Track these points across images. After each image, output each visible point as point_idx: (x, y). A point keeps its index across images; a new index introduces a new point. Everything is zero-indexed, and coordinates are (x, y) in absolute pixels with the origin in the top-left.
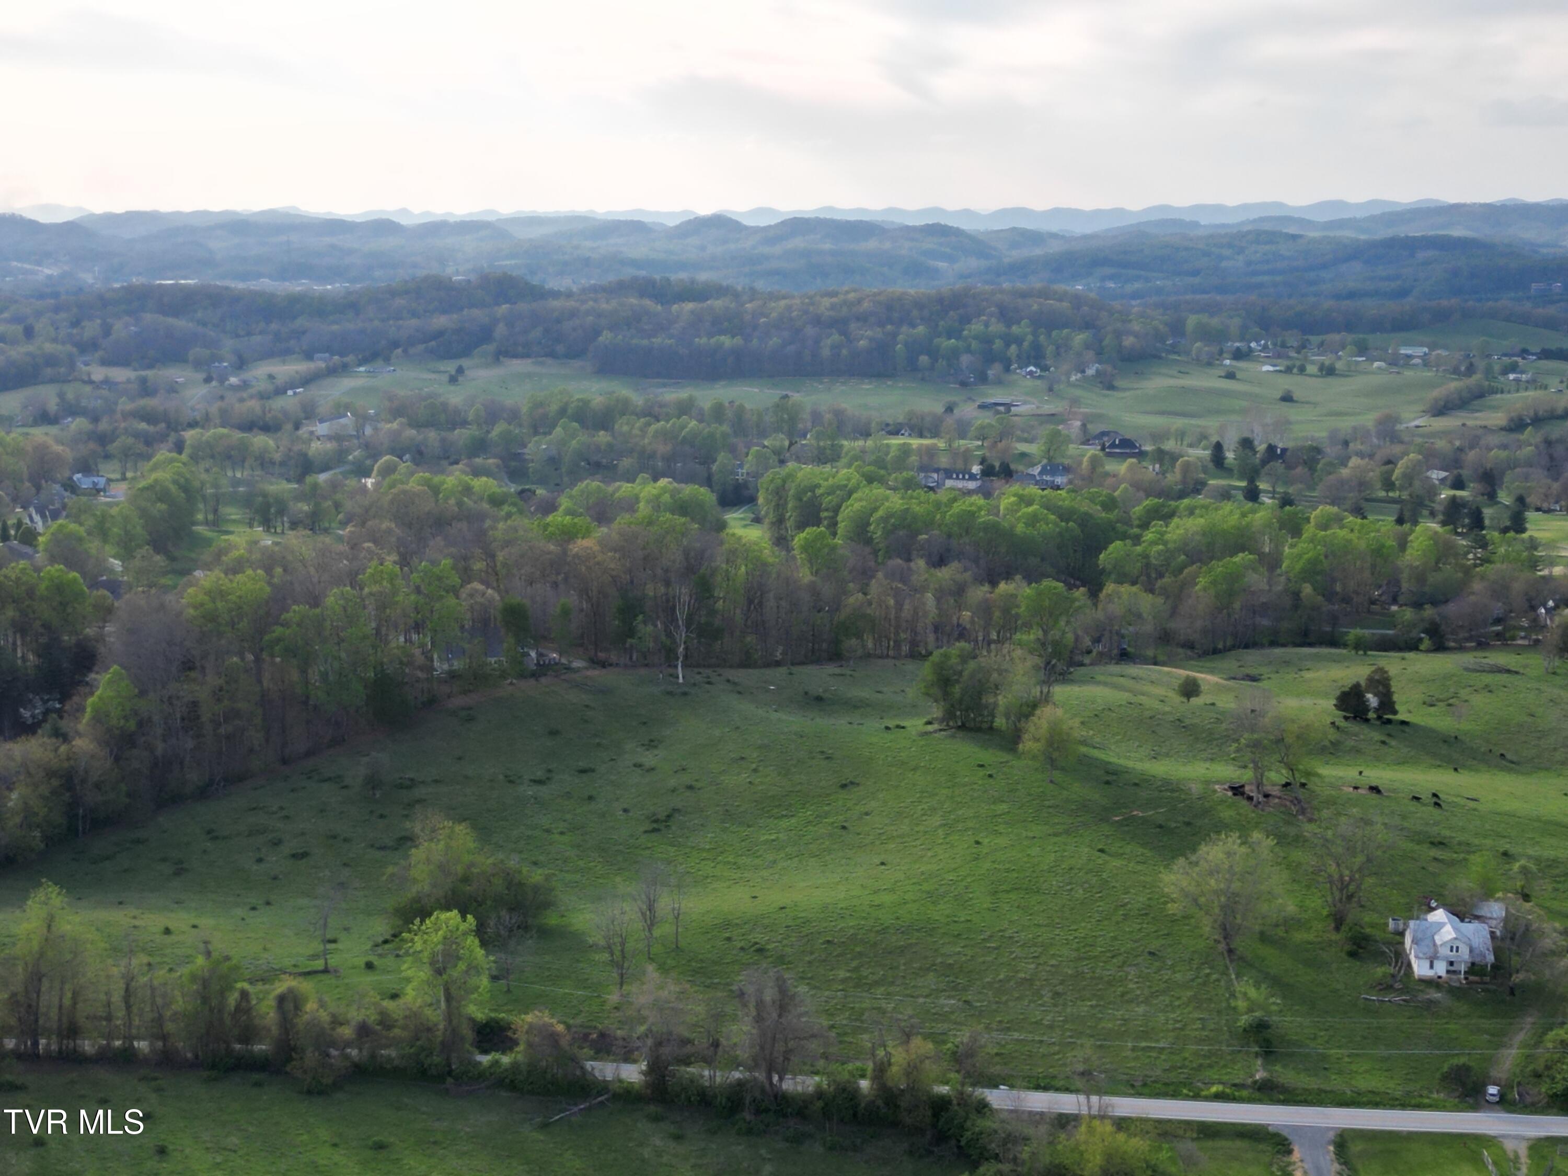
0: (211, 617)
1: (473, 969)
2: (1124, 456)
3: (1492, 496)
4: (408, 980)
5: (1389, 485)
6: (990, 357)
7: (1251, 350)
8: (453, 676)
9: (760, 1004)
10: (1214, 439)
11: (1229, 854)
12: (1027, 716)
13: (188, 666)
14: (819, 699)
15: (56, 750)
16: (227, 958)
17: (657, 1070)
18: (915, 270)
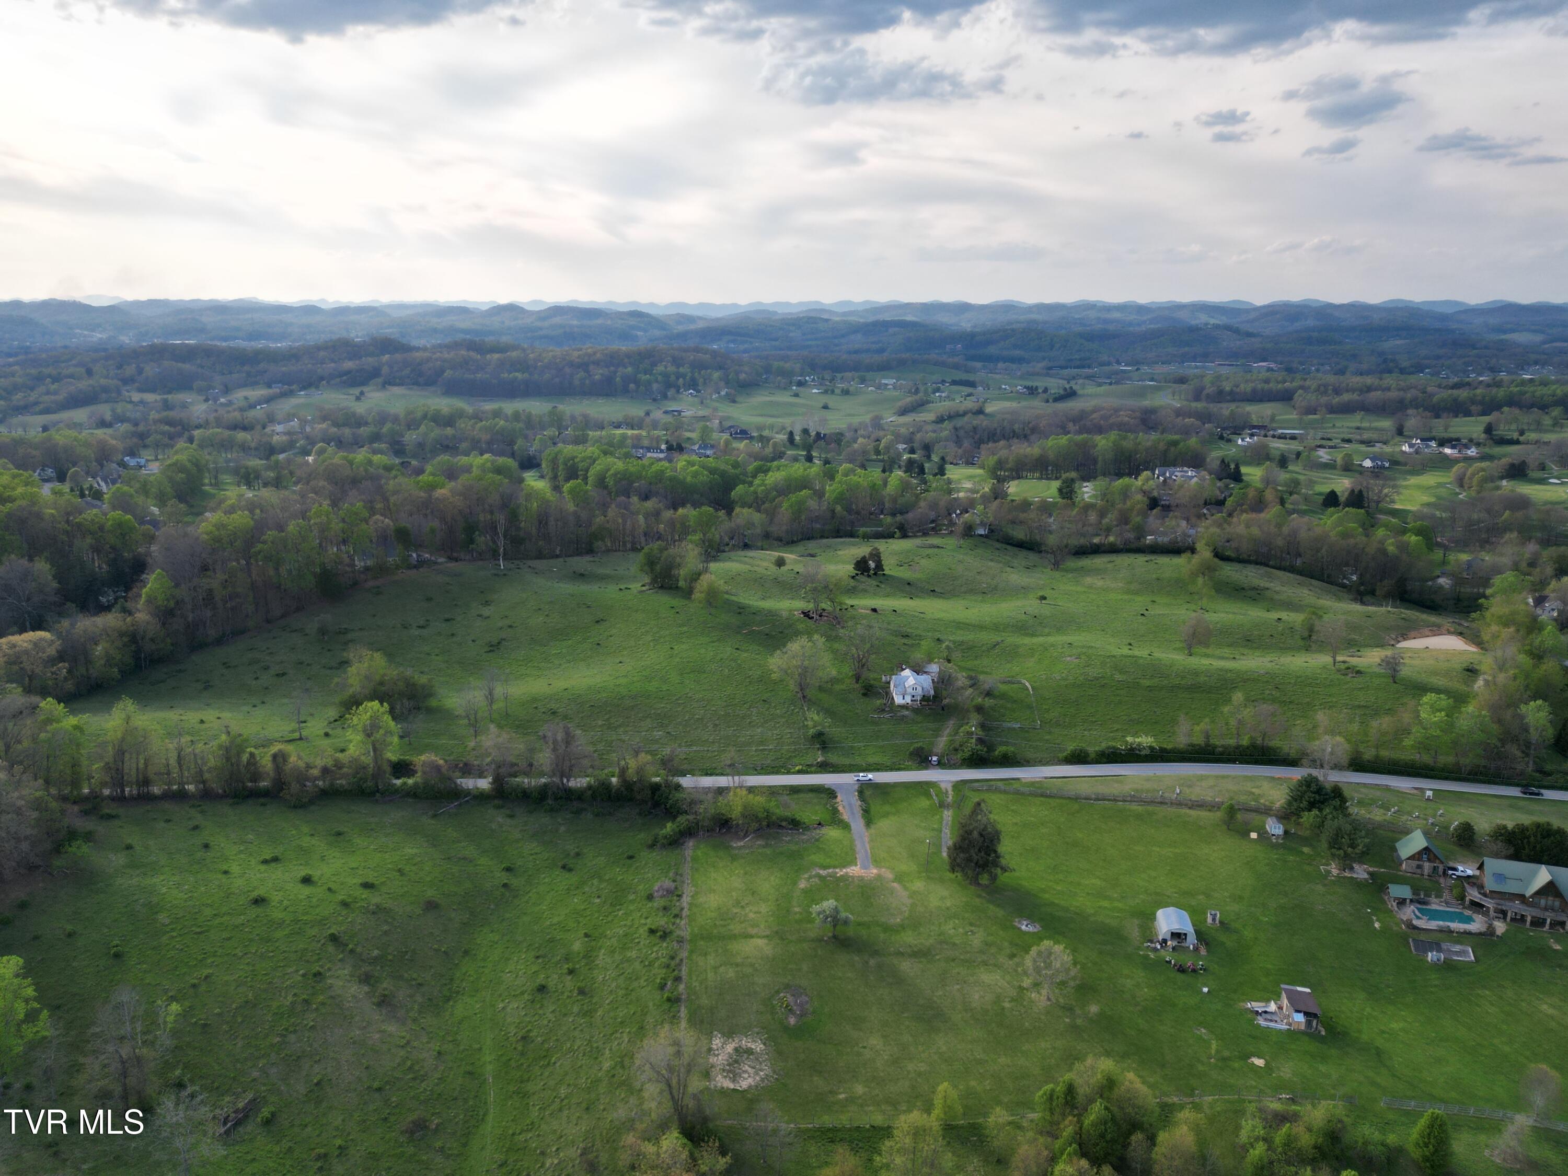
0: (218, 540)
1: (389, 733)
2: (742, 439)
3: (929, 457)
4: (350, 741)
5: (878, 452)
6: (668, 385)
7: (806, 381)
8: (367, 569)
9: (555, 742)
10: (789, 429)
11: (803, 647)
12: (696, 580)
13: (205, 568)
14: (582, 575)
15: (125, 620)
16: (240, 735)
17: (498, 781)
18: (625, 336)
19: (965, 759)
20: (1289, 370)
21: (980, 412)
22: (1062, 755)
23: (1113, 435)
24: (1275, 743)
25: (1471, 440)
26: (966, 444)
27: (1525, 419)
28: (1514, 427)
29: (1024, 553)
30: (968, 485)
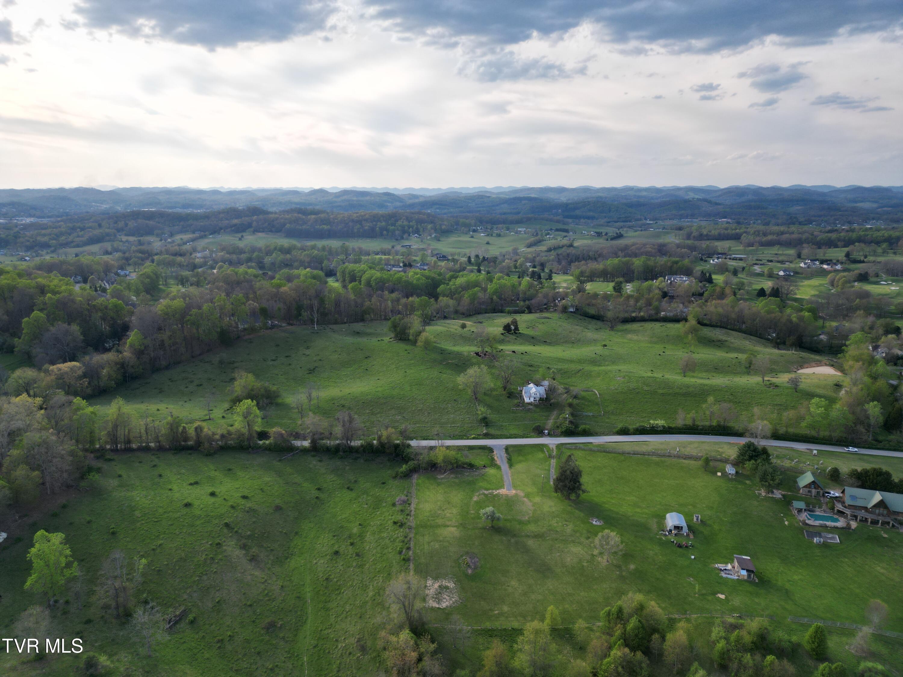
0: (167, 314)
1: (256, 416)
2: (443, 260)
3: (543, 270)
4: (236, 421)
5: (516, 267)
6: (404, 232)
7: (478, 229)
8: (245, 329)
9: (344, 421)
10: (468, 255)
11: (475, 372)
12: (419, 335)
13: (160, 329)
14: (358, 333)
15: (118, 356)
16: (178, 417)
17: (314, 442)
18: (381, 206)
19: (562, 432)
20: (739, 223)
21: (571, 246)
22: (615, 430)
23: (643, 258)
24: (731, 424)
25: (838, 261)
26: (564, 263)
27: (867, 249)
28: (861, 253)
29: (594, 321)
30: (565, 285)
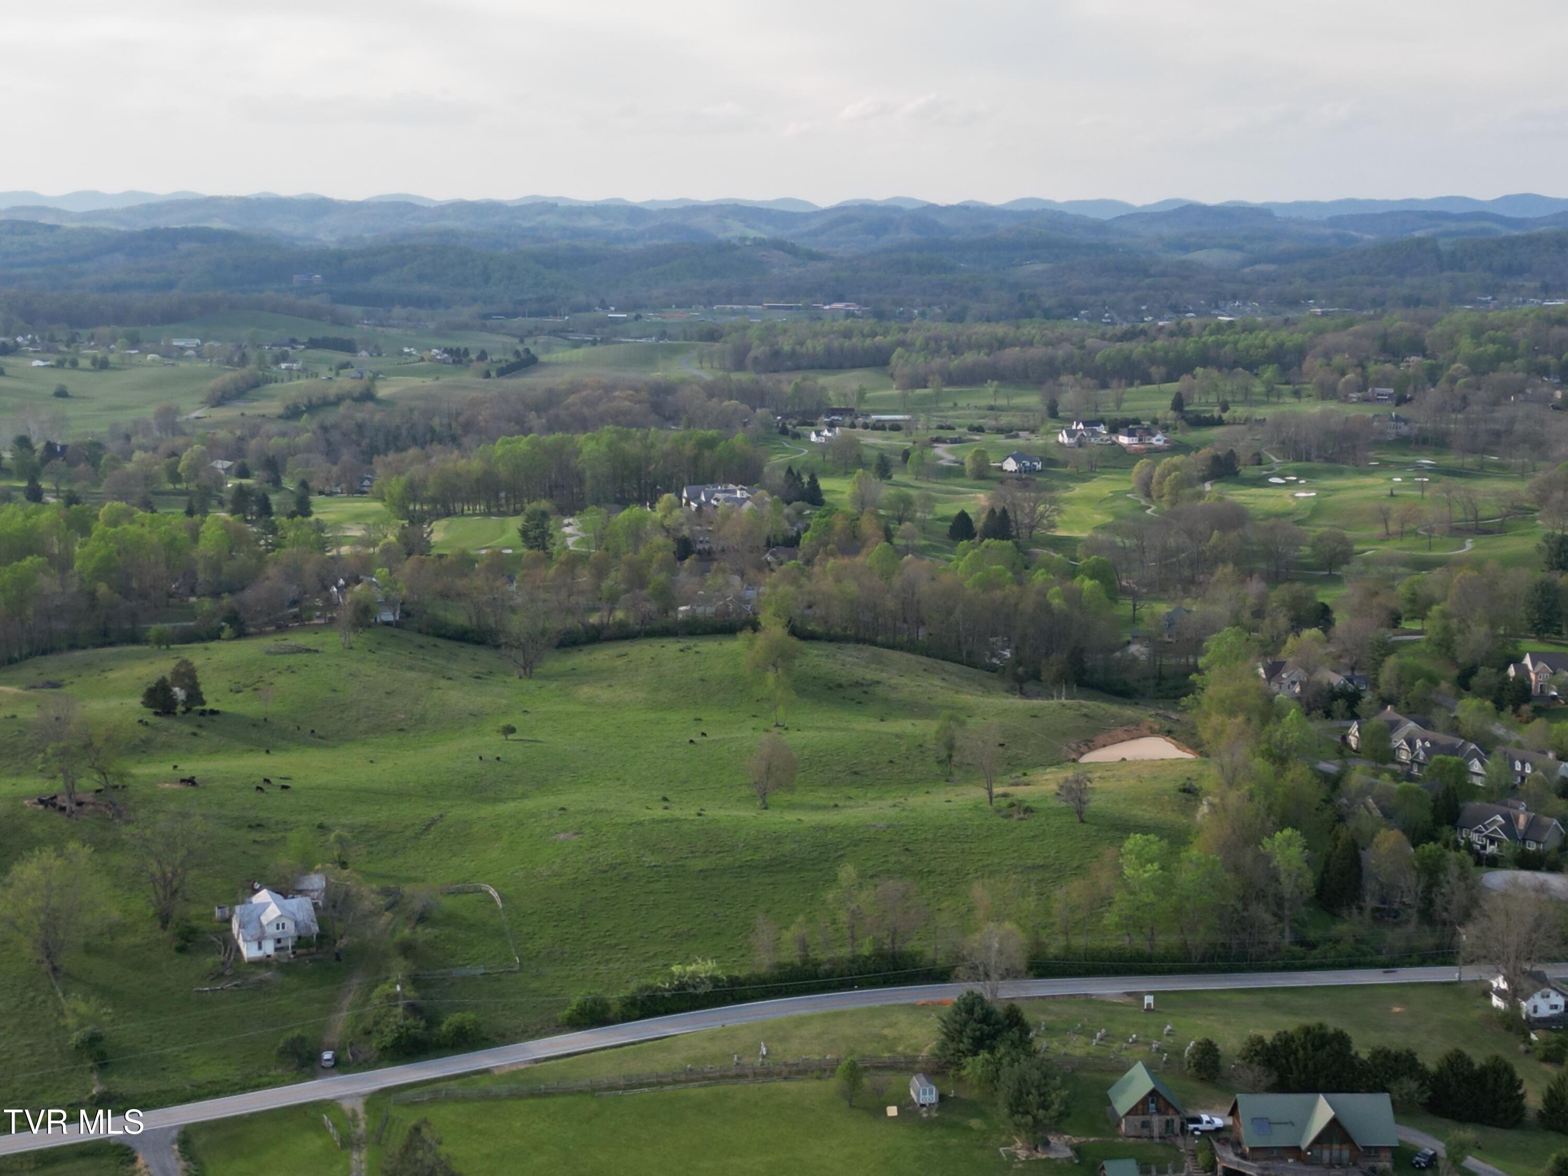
3: (276, 483)
5: (175, 477)
7: (17, 345)
19: (385, 1048)
20: (880, 315)
21: (368, 396)
22: (563, 1014)
23: (607, 433)
24: (912, 945)
25: (1155, 422)
26: (347, 456)
27: (1228, 385)
28: (1212, 398)
29: (468, 651)
30: (357, 532)
